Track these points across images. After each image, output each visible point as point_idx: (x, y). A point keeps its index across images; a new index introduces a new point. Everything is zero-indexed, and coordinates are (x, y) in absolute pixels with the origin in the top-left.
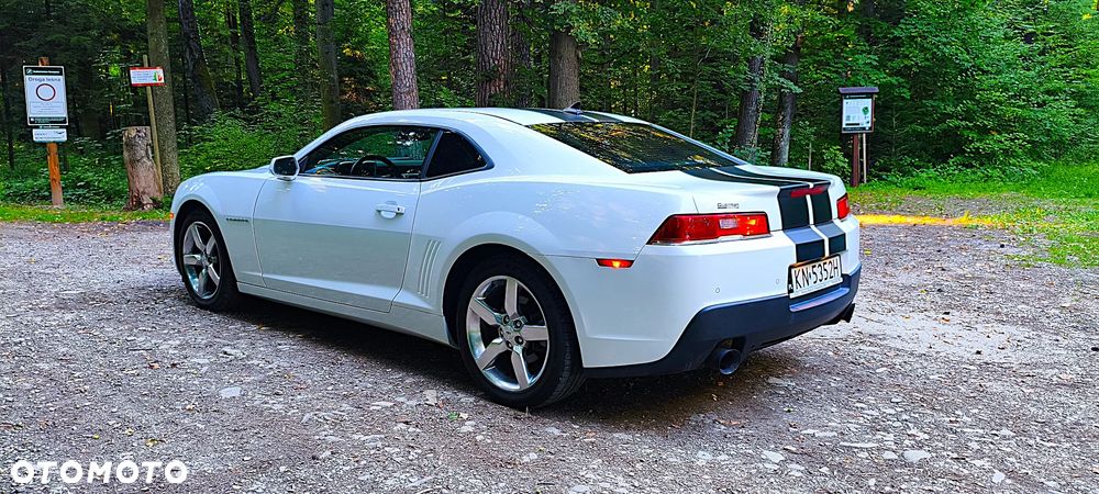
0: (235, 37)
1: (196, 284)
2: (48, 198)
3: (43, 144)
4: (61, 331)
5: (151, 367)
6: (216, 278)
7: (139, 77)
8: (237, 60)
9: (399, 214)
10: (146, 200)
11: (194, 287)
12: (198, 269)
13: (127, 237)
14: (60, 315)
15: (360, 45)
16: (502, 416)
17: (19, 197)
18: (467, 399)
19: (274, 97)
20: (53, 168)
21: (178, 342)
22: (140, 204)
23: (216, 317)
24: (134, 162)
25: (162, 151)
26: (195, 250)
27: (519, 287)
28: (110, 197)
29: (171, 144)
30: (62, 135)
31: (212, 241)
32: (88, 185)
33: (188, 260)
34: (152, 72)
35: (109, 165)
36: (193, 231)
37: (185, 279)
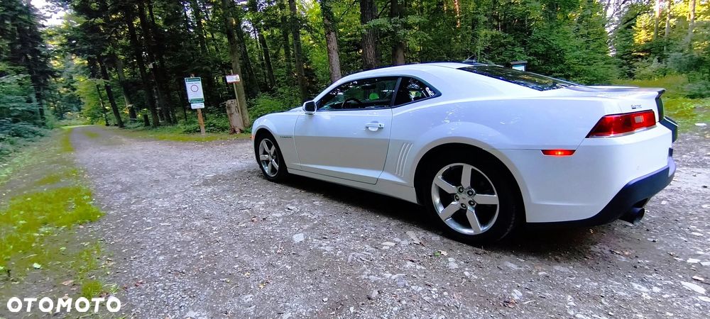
0: (263, 64)
1: (267, 169)
2: (199, 131)
3: (196, 110)
4: (205, 199)
5: (253, 221)
6: (277, 166)
7: (230, 79)
8: (265, 73)
9: (380, 128)
10: (237, 130)
11: (266, 171)
12: (267, 162)
13: (231, 146)
14: (204, 189)
15: (309, 63)
16: (466, 251)
17: (189, 131)
18: (436, 238)
19: (280, 87)
20: (200, 119)
21: (263, 203)
22: (235, 132)
23: (278, 186)
24: (231, 114)
25: (241, 109)
26: (265, 153)
27: (472, 170)
28: (223, 129)
29: (245, 106)
30: (203, 106)
31: (273, 148)
32: (214, 125)
33: (263, 157)
34: (235, 77)
35: (222, 117)
36: (263, 143)
37: (261, 167)
